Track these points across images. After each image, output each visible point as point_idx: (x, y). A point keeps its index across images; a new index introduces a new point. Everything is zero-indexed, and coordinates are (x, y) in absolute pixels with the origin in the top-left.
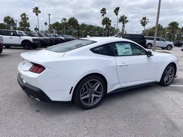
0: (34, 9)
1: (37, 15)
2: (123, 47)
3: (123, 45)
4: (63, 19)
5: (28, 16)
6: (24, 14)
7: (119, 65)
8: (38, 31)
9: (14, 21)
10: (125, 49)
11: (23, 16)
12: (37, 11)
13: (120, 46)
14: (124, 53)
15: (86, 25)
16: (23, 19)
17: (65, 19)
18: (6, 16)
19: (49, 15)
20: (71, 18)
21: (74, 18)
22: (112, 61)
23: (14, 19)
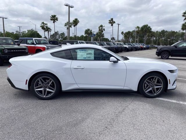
0: (110, 21)
1: (112, 25)
2: (85, 52)
3: (86, 51)
4: (136, 28)
5: (104, 27)
6: (101, 26)
7: (74, 67)
8: (114, 40)
9: (92, 33)
10: (87, 54)
11: (100, 28)
12: (112, 22)
13: (82, 51)
14: (84, 58)
15: (167, 31)
16: (100, 30)
17: (138, 27)
18: (87, 29)
19: (119, 25)
20: (144, 26)
21: (147, 25)
22: (67, 64)
23: (92, 31)
